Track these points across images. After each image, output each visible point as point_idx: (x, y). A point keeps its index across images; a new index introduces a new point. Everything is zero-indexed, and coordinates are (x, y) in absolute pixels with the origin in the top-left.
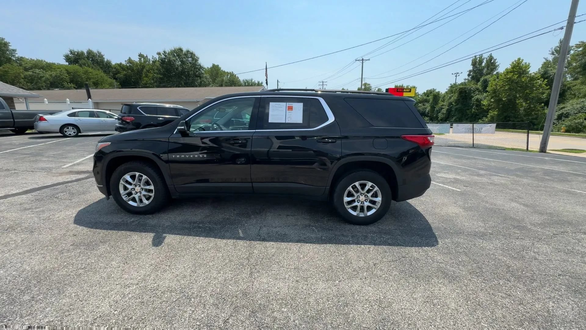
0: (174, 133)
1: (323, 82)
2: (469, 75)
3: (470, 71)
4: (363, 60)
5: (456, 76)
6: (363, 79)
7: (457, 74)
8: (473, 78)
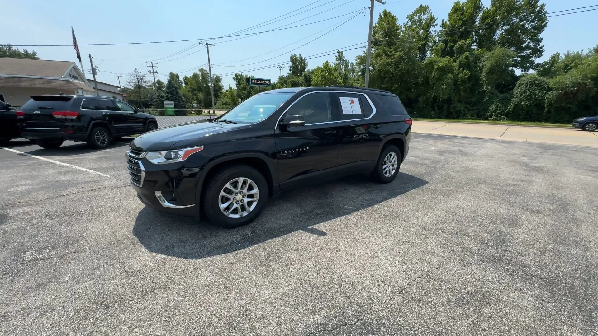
0: (276, 128)
1: (152, 63)
2: (290, 70)
3: (290, 67)
4: (207, 44)
5: (280, 69)
6: (211, 66)
7: (281, 68)
8: (293, 72)
